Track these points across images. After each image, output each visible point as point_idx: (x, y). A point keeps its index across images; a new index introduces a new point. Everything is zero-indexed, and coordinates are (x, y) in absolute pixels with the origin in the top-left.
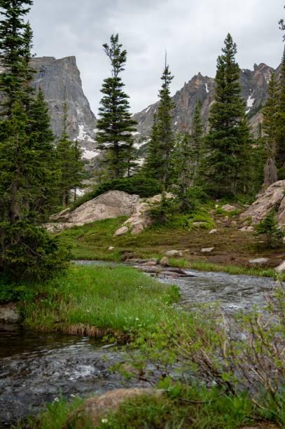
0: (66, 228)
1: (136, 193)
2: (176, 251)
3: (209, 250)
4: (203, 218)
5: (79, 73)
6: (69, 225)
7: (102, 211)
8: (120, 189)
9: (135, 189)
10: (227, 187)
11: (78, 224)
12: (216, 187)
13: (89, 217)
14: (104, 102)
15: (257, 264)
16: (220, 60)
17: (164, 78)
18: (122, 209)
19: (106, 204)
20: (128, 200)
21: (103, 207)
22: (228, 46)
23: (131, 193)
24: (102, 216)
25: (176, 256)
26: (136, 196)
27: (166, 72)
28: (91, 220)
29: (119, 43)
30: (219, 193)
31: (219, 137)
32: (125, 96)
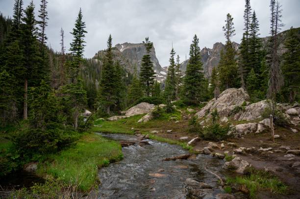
0: (122, 118)
1: (153, 103)
2: (156, 131)
3: (170, 131)
4: (176, 115)
5: (154, 49)
6: (124, 117)
7: (138, 111)
8: (146, 101)
9: (152, 102)
10: (193, 101)
11: (128, 117)
12: (189, 100)
13: (133, 113)
14: (143, 65)
15: (183, 139)
16: (192, 46)
17: (171, 53)
18: (146, 110)
19: (140, 108)
20: (149, 106)
21: (139, 109)
22: (195, 40)
23: (151, 103)
24: (138, 113)
25: (155, 133)
26: (153, 105)
27: (172, 51)
28: (133, 115)
29: (149, 41)
30: (190, 103)
31: (190, 79)
32: (151, 62)
